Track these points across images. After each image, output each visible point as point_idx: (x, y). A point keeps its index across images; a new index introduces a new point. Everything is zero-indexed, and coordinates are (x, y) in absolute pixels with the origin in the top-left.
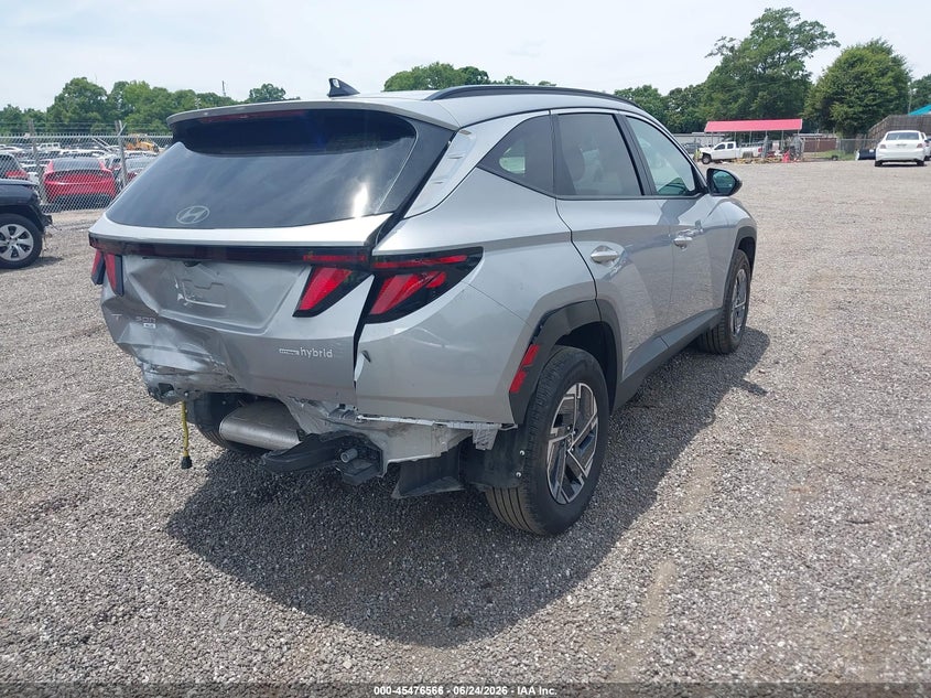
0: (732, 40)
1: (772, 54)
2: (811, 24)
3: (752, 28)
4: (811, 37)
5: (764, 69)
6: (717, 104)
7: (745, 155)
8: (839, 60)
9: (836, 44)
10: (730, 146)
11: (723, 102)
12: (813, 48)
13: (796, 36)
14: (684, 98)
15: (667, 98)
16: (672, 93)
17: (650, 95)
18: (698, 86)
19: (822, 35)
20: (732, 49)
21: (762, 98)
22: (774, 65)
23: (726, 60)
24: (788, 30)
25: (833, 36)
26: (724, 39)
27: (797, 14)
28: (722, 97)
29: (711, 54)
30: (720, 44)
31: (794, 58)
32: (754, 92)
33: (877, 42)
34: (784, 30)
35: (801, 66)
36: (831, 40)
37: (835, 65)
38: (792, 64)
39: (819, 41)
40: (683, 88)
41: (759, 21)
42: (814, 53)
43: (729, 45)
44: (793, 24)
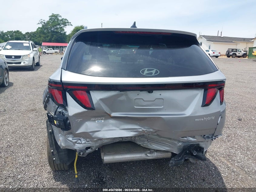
0: (44, 20)
1: (56, 26)
2: (65, 19)
3: (49, 18)
4: (65, 23)
5: (54, 29)
6: (42, 38)
7: (56, 52)
8: (74, 29)
9: (71, 25)
10: (51, 50)
11: (44, 37)
12: (66, 25)
13: (61, 22)
14: (30, 35)
15: (25, 35)
16: (26, 33)
17: (19, 33)
18: (34, 32)
19: (68, 22)
20: (44, 23)
21: (55, 37)
22: (57, 29)
23: (43, 26)
24: (59, 20)
25: (70, 23)
26: (42, 20)
27: (61, 16)
28: (43, 36)
29: (38, 24)
30: (41, 21)
31: (61, 28)
32: (52, 35)
33: (82, 26)
34: (58, 20)
35: (63, 30)
36: (70, 24)
37: (73, 30)
38: (61, 29)
39: (67, 24)
40: (30, 32)
41: (51, 16)
42: (66, 27)
43: (44, 22)
44: (60, 18)
